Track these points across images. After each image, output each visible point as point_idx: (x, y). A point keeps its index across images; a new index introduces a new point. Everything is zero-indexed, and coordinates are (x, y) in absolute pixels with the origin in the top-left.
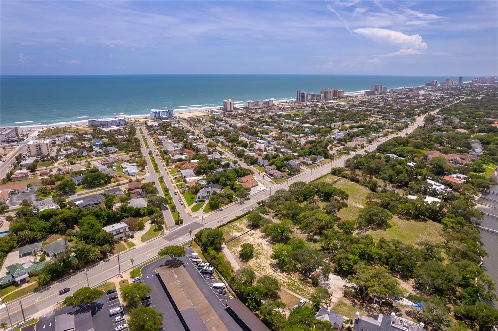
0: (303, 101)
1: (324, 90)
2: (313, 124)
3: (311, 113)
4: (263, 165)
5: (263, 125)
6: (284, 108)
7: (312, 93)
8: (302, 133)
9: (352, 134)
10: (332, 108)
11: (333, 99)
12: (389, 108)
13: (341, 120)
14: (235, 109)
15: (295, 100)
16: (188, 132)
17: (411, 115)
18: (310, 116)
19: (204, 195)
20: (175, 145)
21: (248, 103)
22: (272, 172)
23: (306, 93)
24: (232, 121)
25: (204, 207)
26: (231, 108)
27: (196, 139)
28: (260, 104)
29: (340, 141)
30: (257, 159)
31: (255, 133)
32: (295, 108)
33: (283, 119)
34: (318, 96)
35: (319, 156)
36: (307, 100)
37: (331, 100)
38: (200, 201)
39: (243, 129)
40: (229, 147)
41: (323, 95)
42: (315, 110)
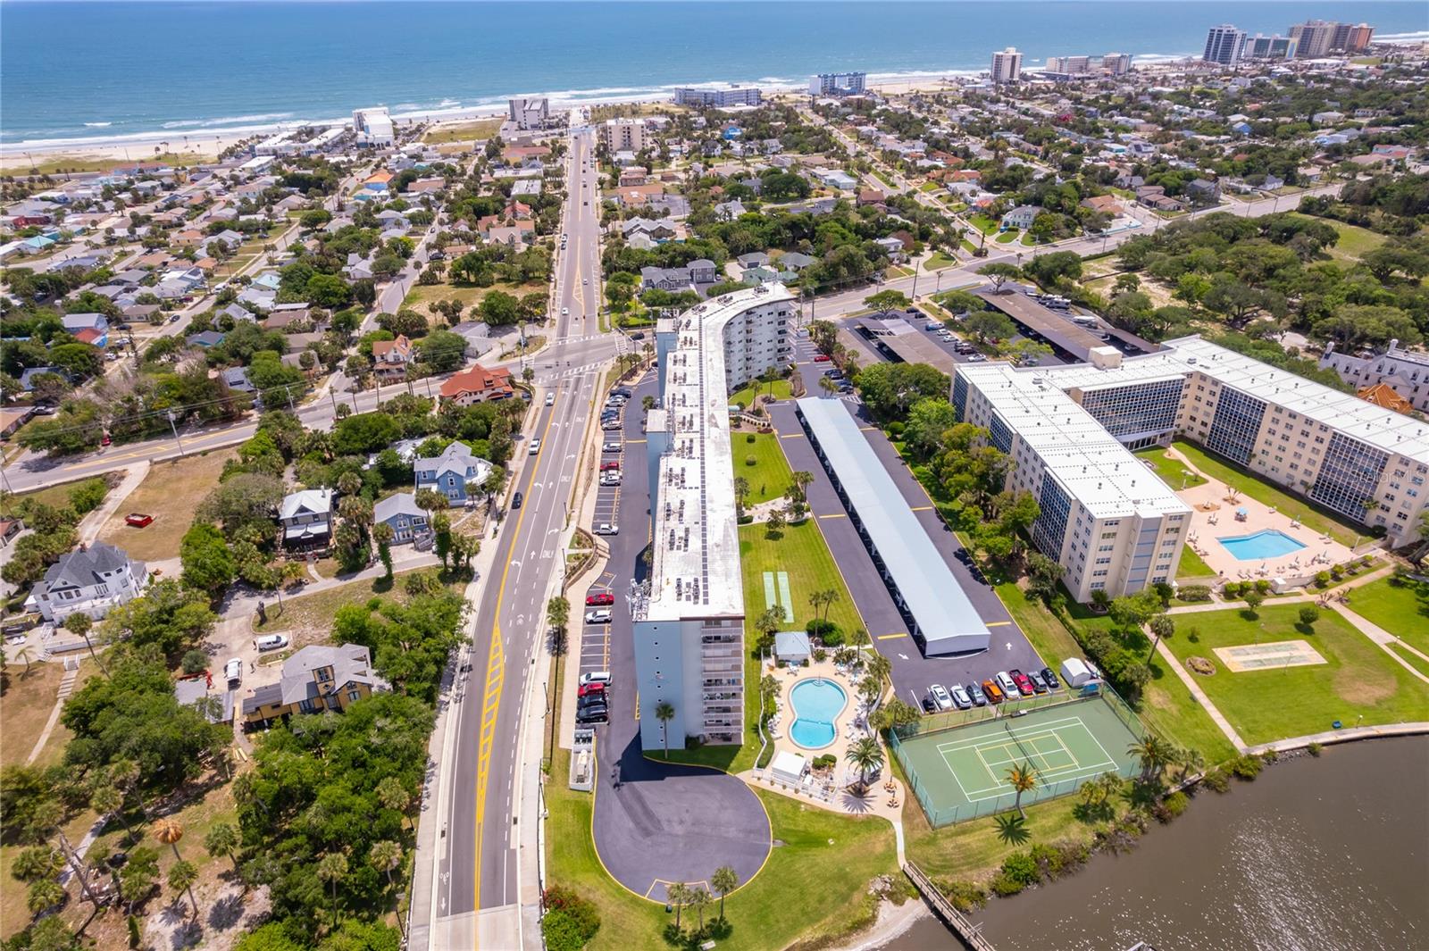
0: (1225, 59)
1: (1302, 25)
2: (1260, 114)
3: (1249, 92)
4: (1130, 186)
5: (1111, 116)
6: (1165, 78)
7: (1260, 36)
8: (1225, 134)
9: (1373, 138)
10: (1321, 79)
11: (1328, 55)
13: (1344, 106)
14: (1024, 77)
15: (1199, 57)
18: (1246, 98)
21: (1061, 60)
22: (1153, 198)
23: (1239, 33)
24: (1026, 105)
26: (1012, 76)
28: (1092, 64)
29: (1334, 152)
30: (1117, 173)
31: (1096, 129)
32: (1200, 80)
33: (1166, 102)
34: (1277, 44)
35: (1269, 177)
36: (1238, 58)
37: (1322, 57)
39: (1059, 121)
40: (1035, 153)
41: (1294, 41)
42: (1263, 85)
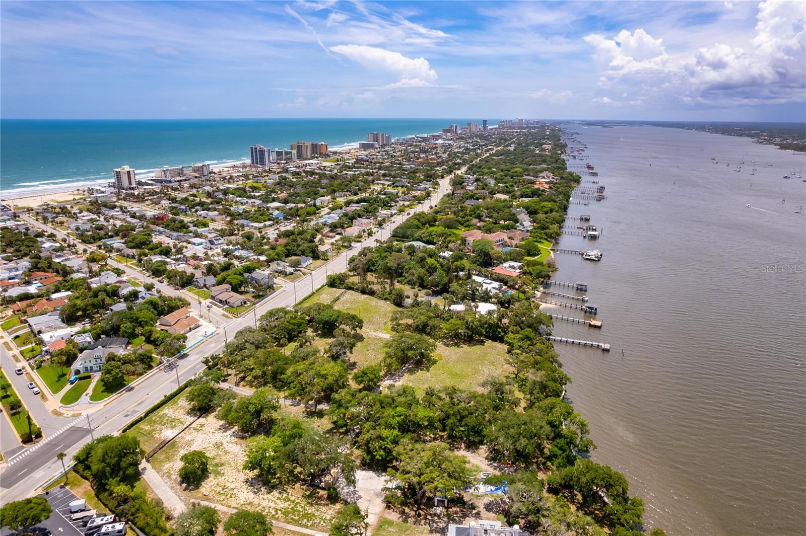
0: (263, 163)
1: (295, 143)
2: (286, 202)
3: (279, 184)
4: (205, 286)
5: (197, 211)
6: (231, 177)
7: (277, 149)
8: (269, 220)
9: (350, 214)
10: (312, 173)
11: (312, 158)
12: (399, 169)
13: (330, 192)
14: (140, 183)
15: (248, 161)
16: (41, 235)
17: (431, 178)
18: (277, 188)
19: (89, 365)
20: (11, 265)
21: (164, 171)
22: (223, 297)
23: (266, 149)
24: (136, 207)
25: (90, 390)
26: (130, 183)
27: (61, 249)
28: (186, 171)
29: (334, 227)
30: (193, 275)
31: (183, 226)
32: (251, 177)
33: (231, 196)
34: (287, 153)
35: (302, 258)
36: (269, 161)
37: (309, 159)
38: (80, 379)
39: (157, 220)
40: (133, 257)
41: (294, 152)
42: (285, 179)
